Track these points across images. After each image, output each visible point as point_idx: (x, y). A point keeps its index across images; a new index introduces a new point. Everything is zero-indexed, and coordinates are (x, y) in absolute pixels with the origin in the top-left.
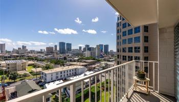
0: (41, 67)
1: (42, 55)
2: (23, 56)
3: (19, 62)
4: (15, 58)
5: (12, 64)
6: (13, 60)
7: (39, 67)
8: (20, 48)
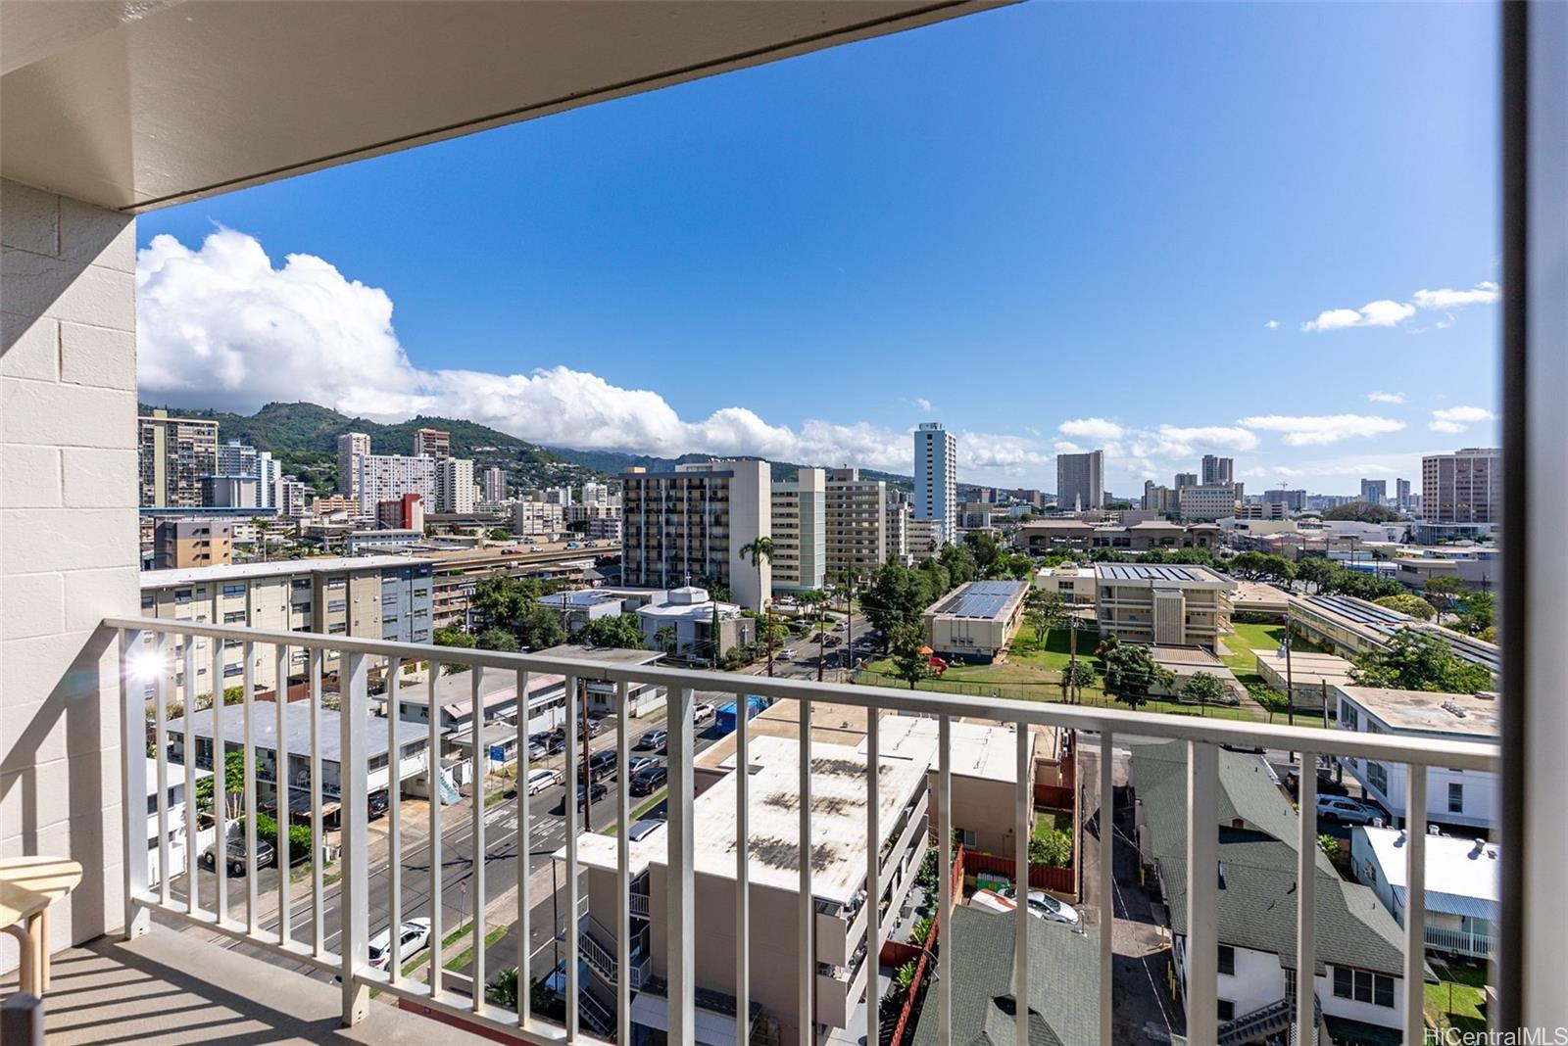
0: (1348, 652)
1: (1375, 535)
2: (1204, 538)
3: (1169, 579)
4: (1154, 549)
5: (1128, 590)
6: (1140, 560)
7: (1326, 647)
8: (1192, 478)
